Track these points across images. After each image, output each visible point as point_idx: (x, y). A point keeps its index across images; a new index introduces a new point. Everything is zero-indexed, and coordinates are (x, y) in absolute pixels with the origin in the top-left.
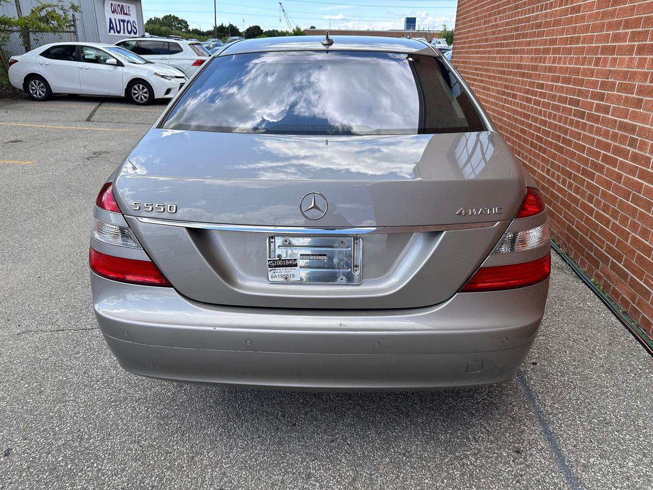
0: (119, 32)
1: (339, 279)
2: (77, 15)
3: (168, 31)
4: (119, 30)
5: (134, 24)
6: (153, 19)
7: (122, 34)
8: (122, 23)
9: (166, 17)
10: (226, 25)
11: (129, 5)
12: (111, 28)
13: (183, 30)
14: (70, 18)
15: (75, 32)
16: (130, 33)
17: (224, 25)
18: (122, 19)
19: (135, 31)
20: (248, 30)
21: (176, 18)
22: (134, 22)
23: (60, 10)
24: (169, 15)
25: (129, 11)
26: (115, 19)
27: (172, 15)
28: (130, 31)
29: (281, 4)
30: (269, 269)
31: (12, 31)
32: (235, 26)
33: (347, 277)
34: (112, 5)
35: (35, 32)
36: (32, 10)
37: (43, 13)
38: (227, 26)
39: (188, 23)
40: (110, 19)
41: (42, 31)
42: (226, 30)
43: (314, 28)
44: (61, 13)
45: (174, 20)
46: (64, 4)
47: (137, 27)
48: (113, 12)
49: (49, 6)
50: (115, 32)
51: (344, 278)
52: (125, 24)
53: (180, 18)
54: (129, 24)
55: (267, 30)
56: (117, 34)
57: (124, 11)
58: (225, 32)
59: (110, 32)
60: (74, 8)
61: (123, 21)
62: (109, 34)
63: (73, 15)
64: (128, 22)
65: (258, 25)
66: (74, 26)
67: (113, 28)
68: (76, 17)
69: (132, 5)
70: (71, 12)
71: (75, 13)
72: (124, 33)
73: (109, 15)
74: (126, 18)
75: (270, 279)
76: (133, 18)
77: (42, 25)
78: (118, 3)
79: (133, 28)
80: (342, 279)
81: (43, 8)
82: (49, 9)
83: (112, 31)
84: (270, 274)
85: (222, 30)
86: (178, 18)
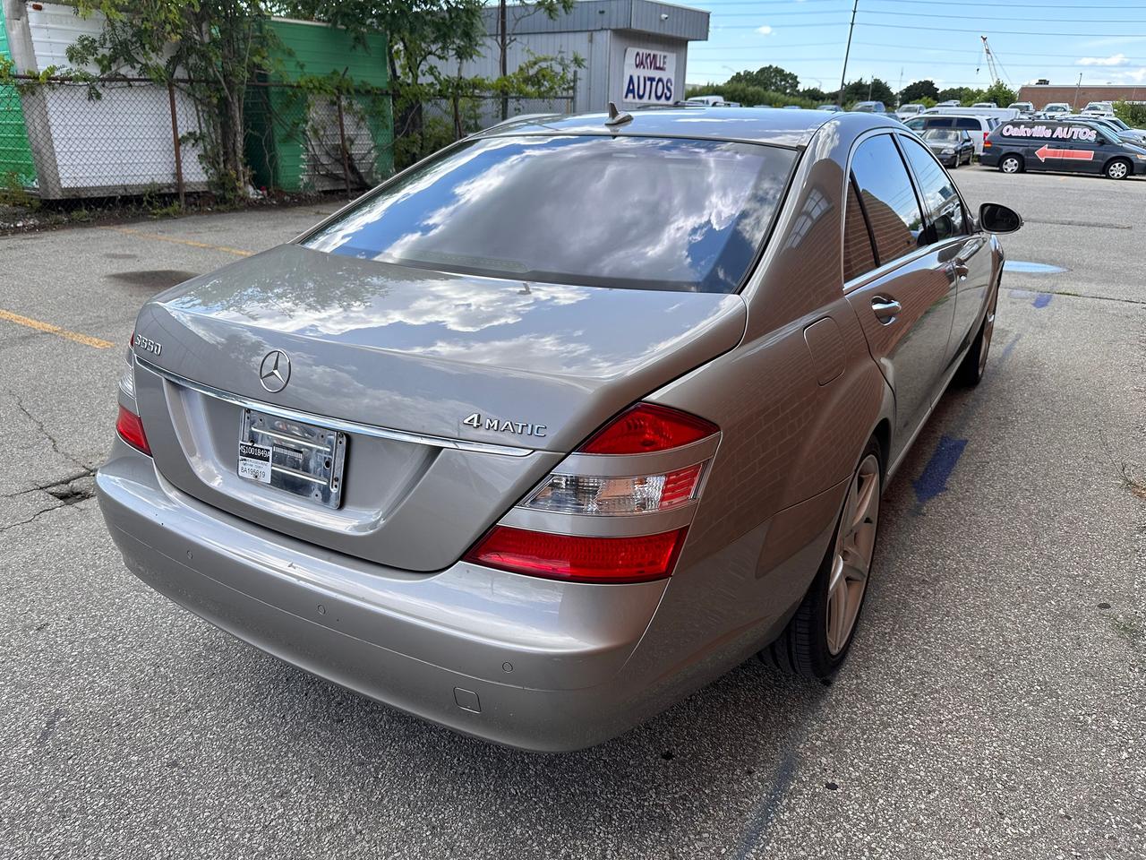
0: (641, 97)
1: (313, 495)
2: (582, 73)
3: (758, 93)
4: (641, 93)
5: (669, 84)
6: (742, 74)
7: (645, 100)
8: (648, 83)
9: (763, 71)
10: (868, 80)
11: (666, 54)
12: (629, 91)
13: (788, 91)
14: (570, 76)
15: (573, 98)
16: (658, 98)
17: (863, 81)
18: (652, 76)
19: (668, 94)
20: (909, 89)
21: (779, 72)
22: (669, 80)
23: (558, 66)
24: (768, 66)
25: (664, 63)
26: (639, 78)
27: (774, 66)
28: (659, 94)
29: (985, 39)
30: (240, 457)
31: (485, 98)
32: (883, 82)
33: (323, 493)
34: (638, 54)
35: (518, 99)
36: (520, 66)
37: (532, 72)
38: (868, 83)
39: (798, 79)
40: (631, 78)
41: (527, 96)
42: (865, 90)
43: (1046, 82)
44: (558, 68)
45: (775, 75)
46: (565, 56)
47: (672, 88)
48: (637, 66)
49: (545, 60)
50: (634, 97)
51: (320, 495)
52: (654, 83)
53: (787, 71)
54: (660, 84)
55: (948, 89)
56: (637, 100)
57: (655, 63)
58: (863, 93)
59: (626, 96)
60: (578, 62)
61: (652, 80)
62: (625, 100)
63: (575, 72)
64: (660, 80)
65: (930, 80)
66: (573, 88)
67: (633, 91)
68: (578, 76)
69: (671, 54)
70: (573, 68)
71: (578, 69)
72: (649, 98)
73: (630, 70)
74: (656, 74)
75: (240, 473)
76: (669, 74)
77: (530, 89)
78: (648, 52)
79: (666, 91)
80: (316, 494)
81: (535, 63)
82: (544, 65)
83: (631, 95)
84: (241, 463)
85: (857, 90)
86: (783, 71)
